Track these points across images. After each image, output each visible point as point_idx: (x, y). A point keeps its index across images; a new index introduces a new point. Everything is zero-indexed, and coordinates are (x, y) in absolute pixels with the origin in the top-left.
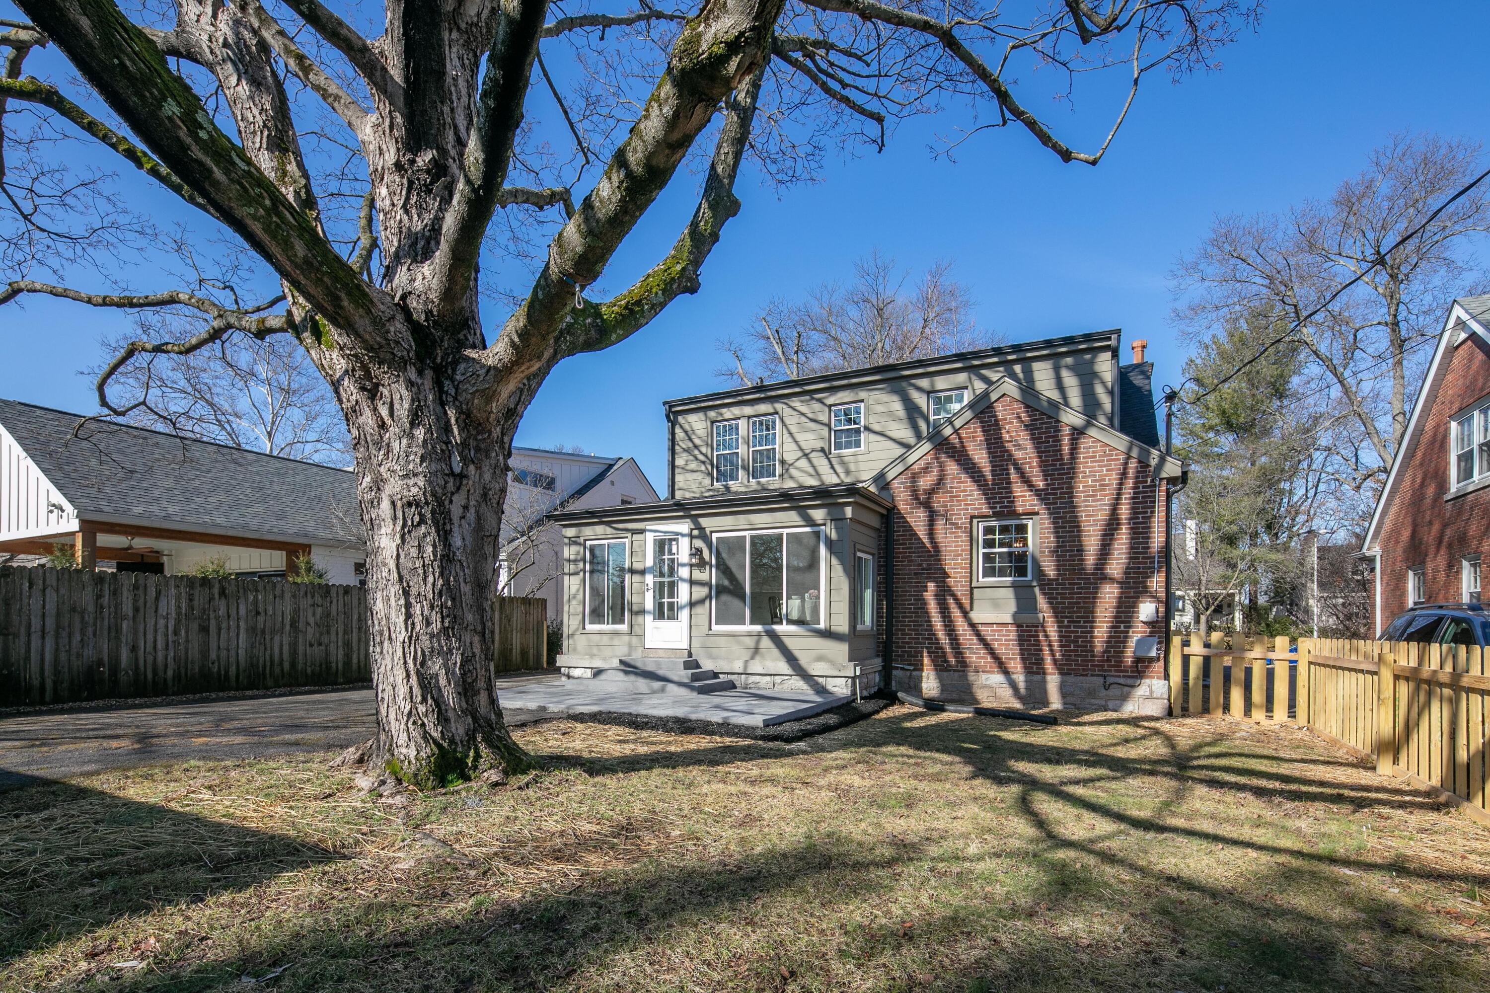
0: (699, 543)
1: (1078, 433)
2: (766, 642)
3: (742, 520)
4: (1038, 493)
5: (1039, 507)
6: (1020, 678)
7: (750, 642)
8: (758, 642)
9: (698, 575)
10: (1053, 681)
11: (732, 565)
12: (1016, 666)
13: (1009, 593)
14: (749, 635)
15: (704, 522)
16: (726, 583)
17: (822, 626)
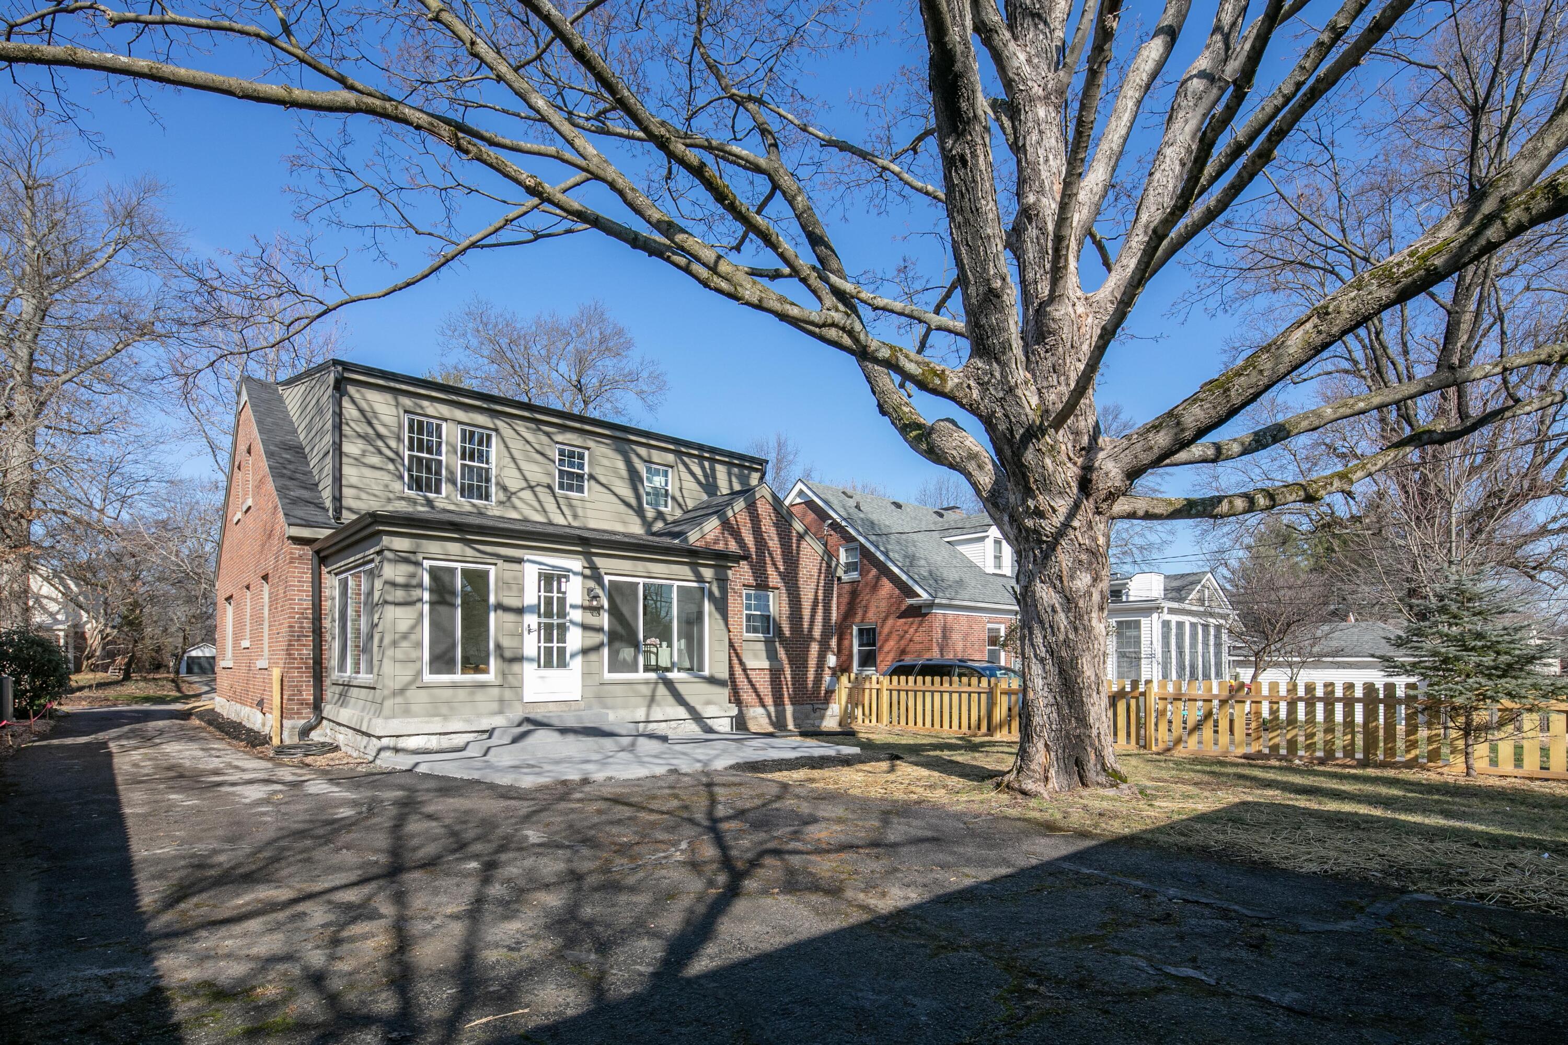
0: (591, 584)
1: (801, 537)
2: (662, 690)
3: (641, 567)
4: (780, 574)
5: (781, 585)
6: (772, 709)
7: (646, 690)
8: (654, 691)
9: (592, 620)
10: (789, 709)
11: (625, 610)
12: (769, 701)
13: (761, 646)
14: (647, 683)
15: (596, 560)
16: (620, 629)
17: (706, 673)
